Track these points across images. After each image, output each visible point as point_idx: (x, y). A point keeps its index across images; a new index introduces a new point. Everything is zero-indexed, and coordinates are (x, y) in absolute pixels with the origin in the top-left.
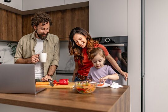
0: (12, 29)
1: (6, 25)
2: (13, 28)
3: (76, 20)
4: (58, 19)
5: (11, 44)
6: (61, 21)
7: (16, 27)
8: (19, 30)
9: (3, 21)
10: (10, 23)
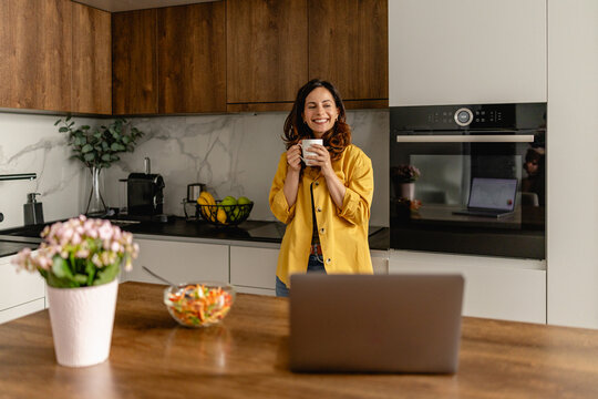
0: (75, 66)
1: (56, 52)
2: (81, 63)
3: (326, 34)
4: (255, 29)
5: (69, 123)
6: (268, 38)
7: (89, 59)
8: (100, 69)
9: (44, 38)
10: (68, 44)
